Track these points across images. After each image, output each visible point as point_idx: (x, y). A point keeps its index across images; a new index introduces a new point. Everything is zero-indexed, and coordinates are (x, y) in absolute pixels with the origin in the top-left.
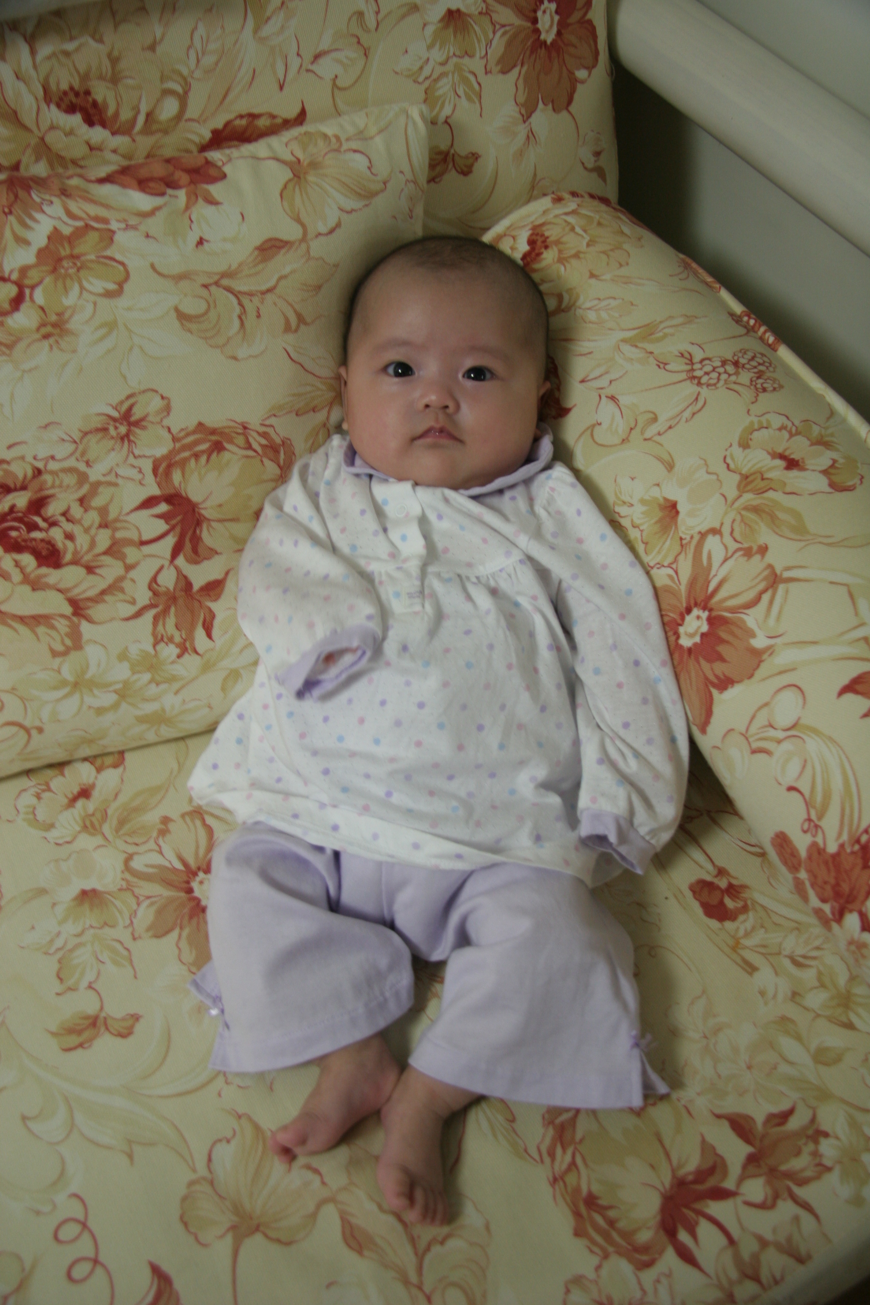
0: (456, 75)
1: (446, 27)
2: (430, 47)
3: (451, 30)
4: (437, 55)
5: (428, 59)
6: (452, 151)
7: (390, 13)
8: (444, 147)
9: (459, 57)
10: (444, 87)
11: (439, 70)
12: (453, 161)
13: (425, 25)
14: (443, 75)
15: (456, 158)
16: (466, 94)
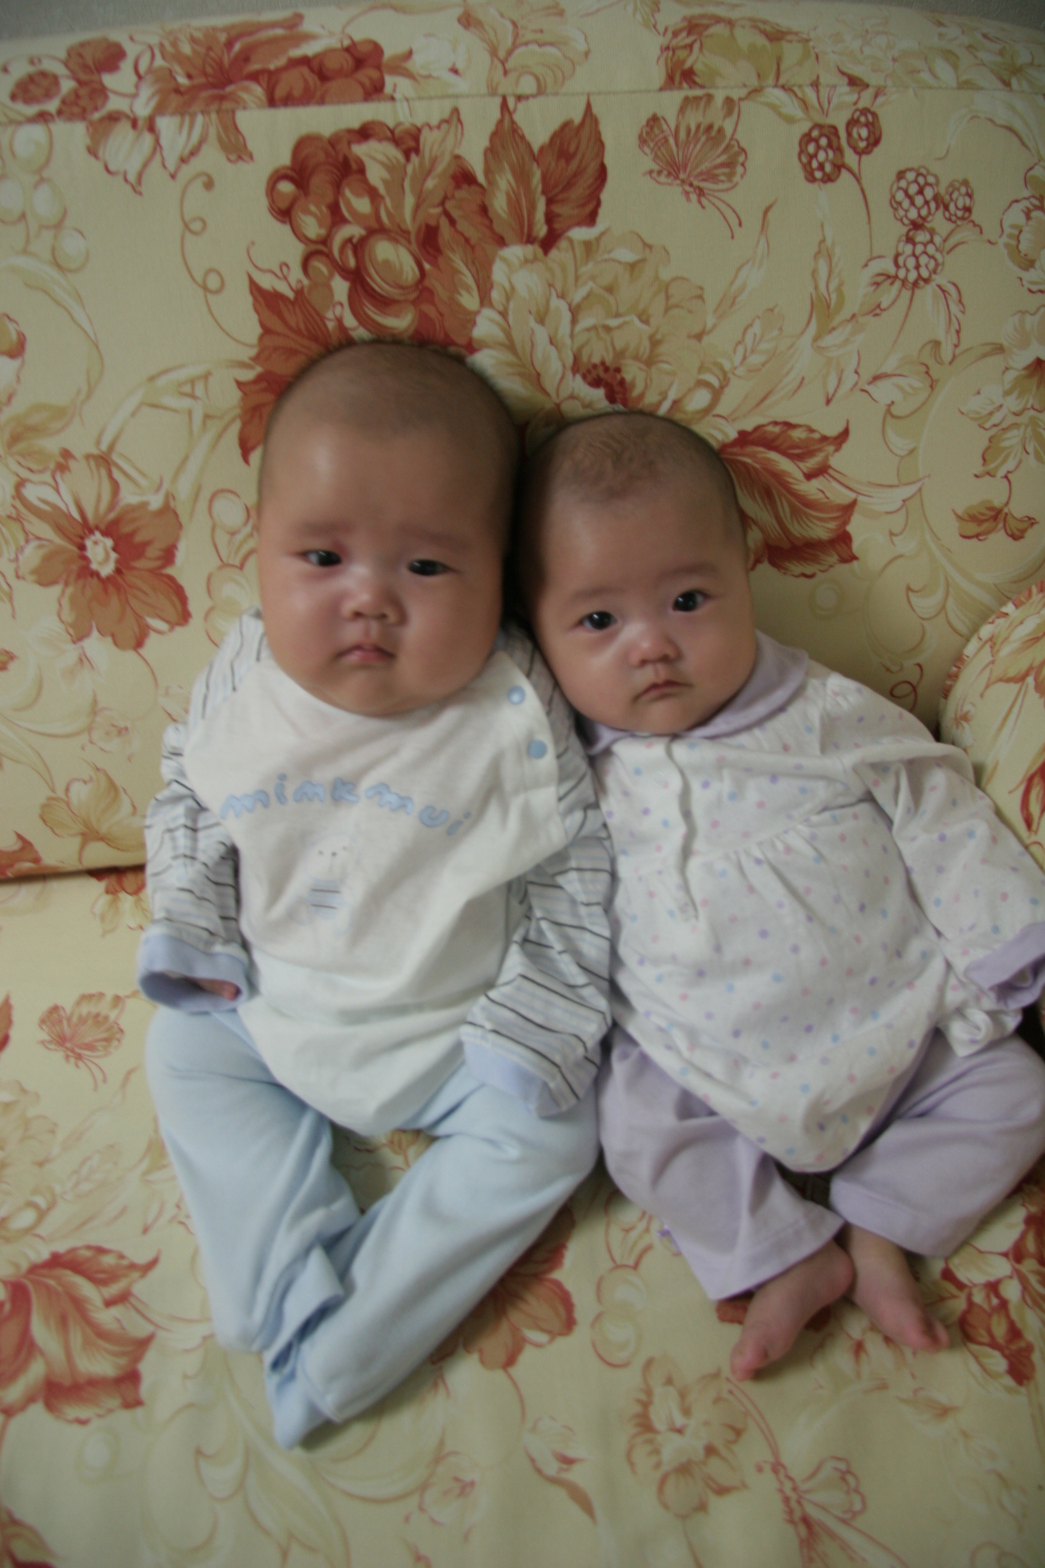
0: (1029, 430)
1: (1030, 376)
2: (1007, 393)
3: (1035, 380)
4: (1012, 403)
5: (1001, 406)
6: (1006, 510)
7: (970, 349)
8: (997, 503)
9: (1037, 410)
10: (1012, 439)
11: (1012, 419)
12: (1005, 521)
13: (1007, 369)
14: (1015, 426)
15: (1009, 518)
16: (1036, 452)
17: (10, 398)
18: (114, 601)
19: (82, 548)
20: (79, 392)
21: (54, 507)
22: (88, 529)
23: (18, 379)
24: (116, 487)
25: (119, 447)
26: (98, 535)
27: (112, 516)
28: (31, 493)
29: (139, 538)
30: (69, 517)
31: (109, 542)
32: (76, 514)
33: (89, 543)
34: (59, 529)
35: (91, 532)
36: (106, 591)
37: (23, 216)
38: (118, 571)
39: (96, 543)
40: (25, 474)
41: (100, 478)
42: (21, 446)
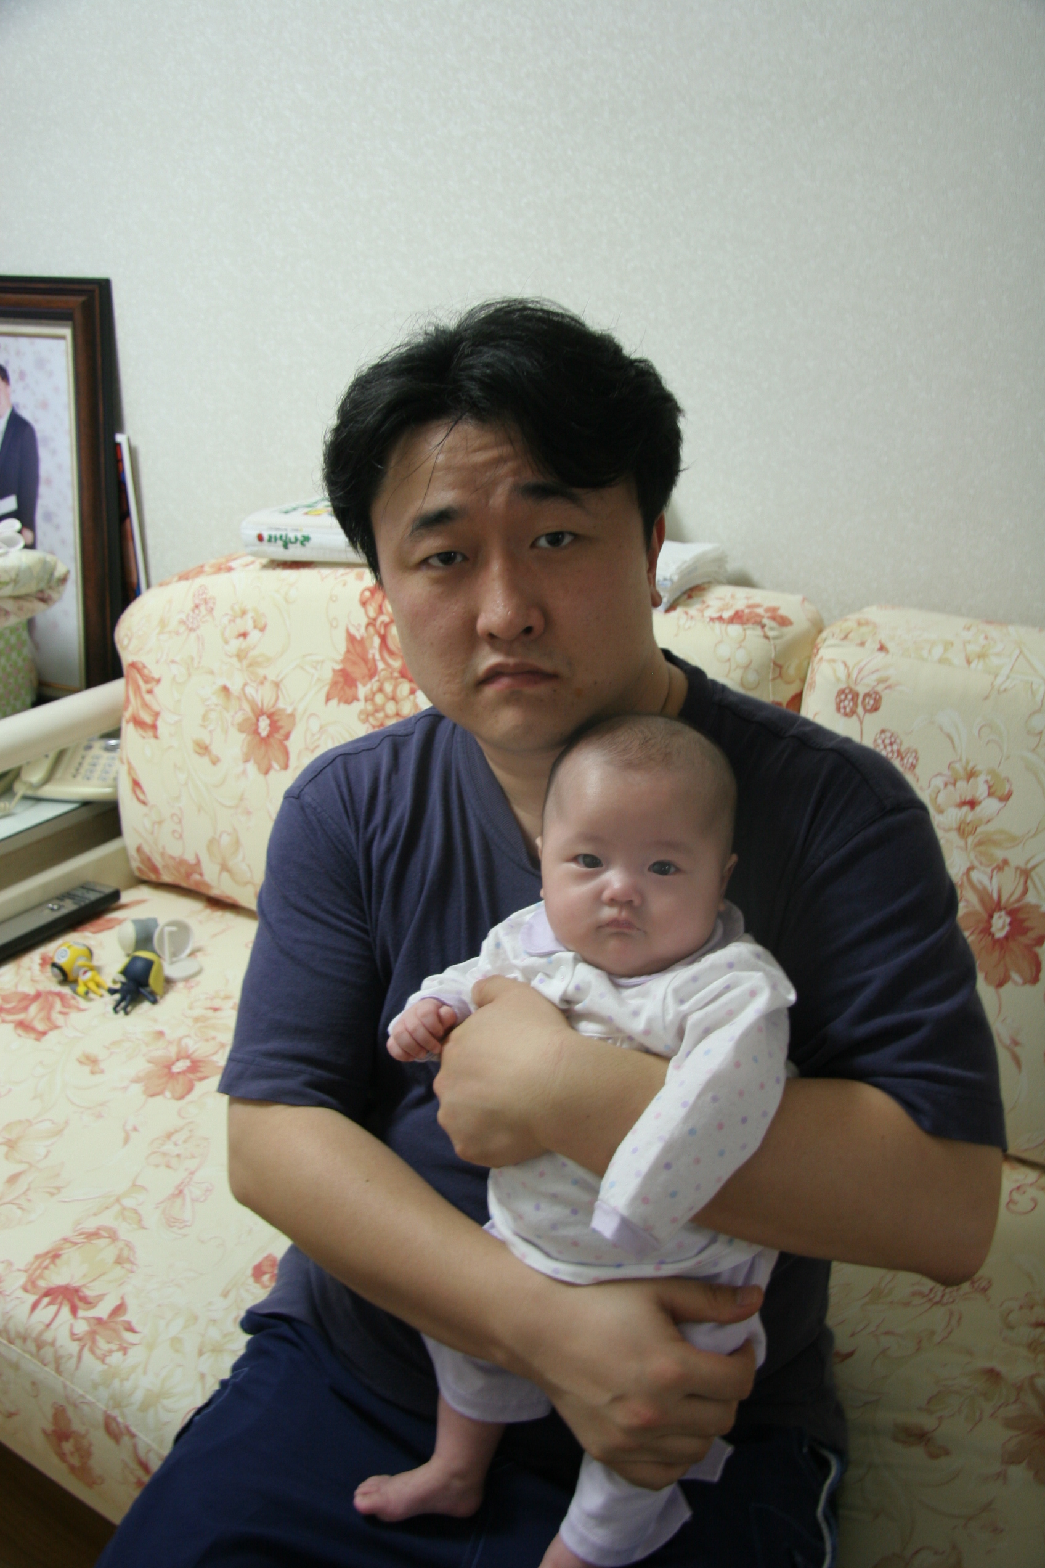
17: (988, 822)
18: (996, 954)
19: (991, 917)
20: (1029, 832)
21: (985, 889)
22: (998, 907)
23: (998, 813)
24: (1025, 891)
25: (1038, 869)
26: (1003, 913)
27: (1016, 905)
28: (975, 876)
29: (1027, 924)
30: (991, 896)
31: (1008, 920)
32: (995, 896)
33: (996, 916)
34: (982, 901)
35: (1000, 909)
36: (994, 947)
37: (1041, 733)
38: (1006, 938)
39: (1000, 917)
40: (976, 863)
41: (1019, 880)
42: (982, 848)
